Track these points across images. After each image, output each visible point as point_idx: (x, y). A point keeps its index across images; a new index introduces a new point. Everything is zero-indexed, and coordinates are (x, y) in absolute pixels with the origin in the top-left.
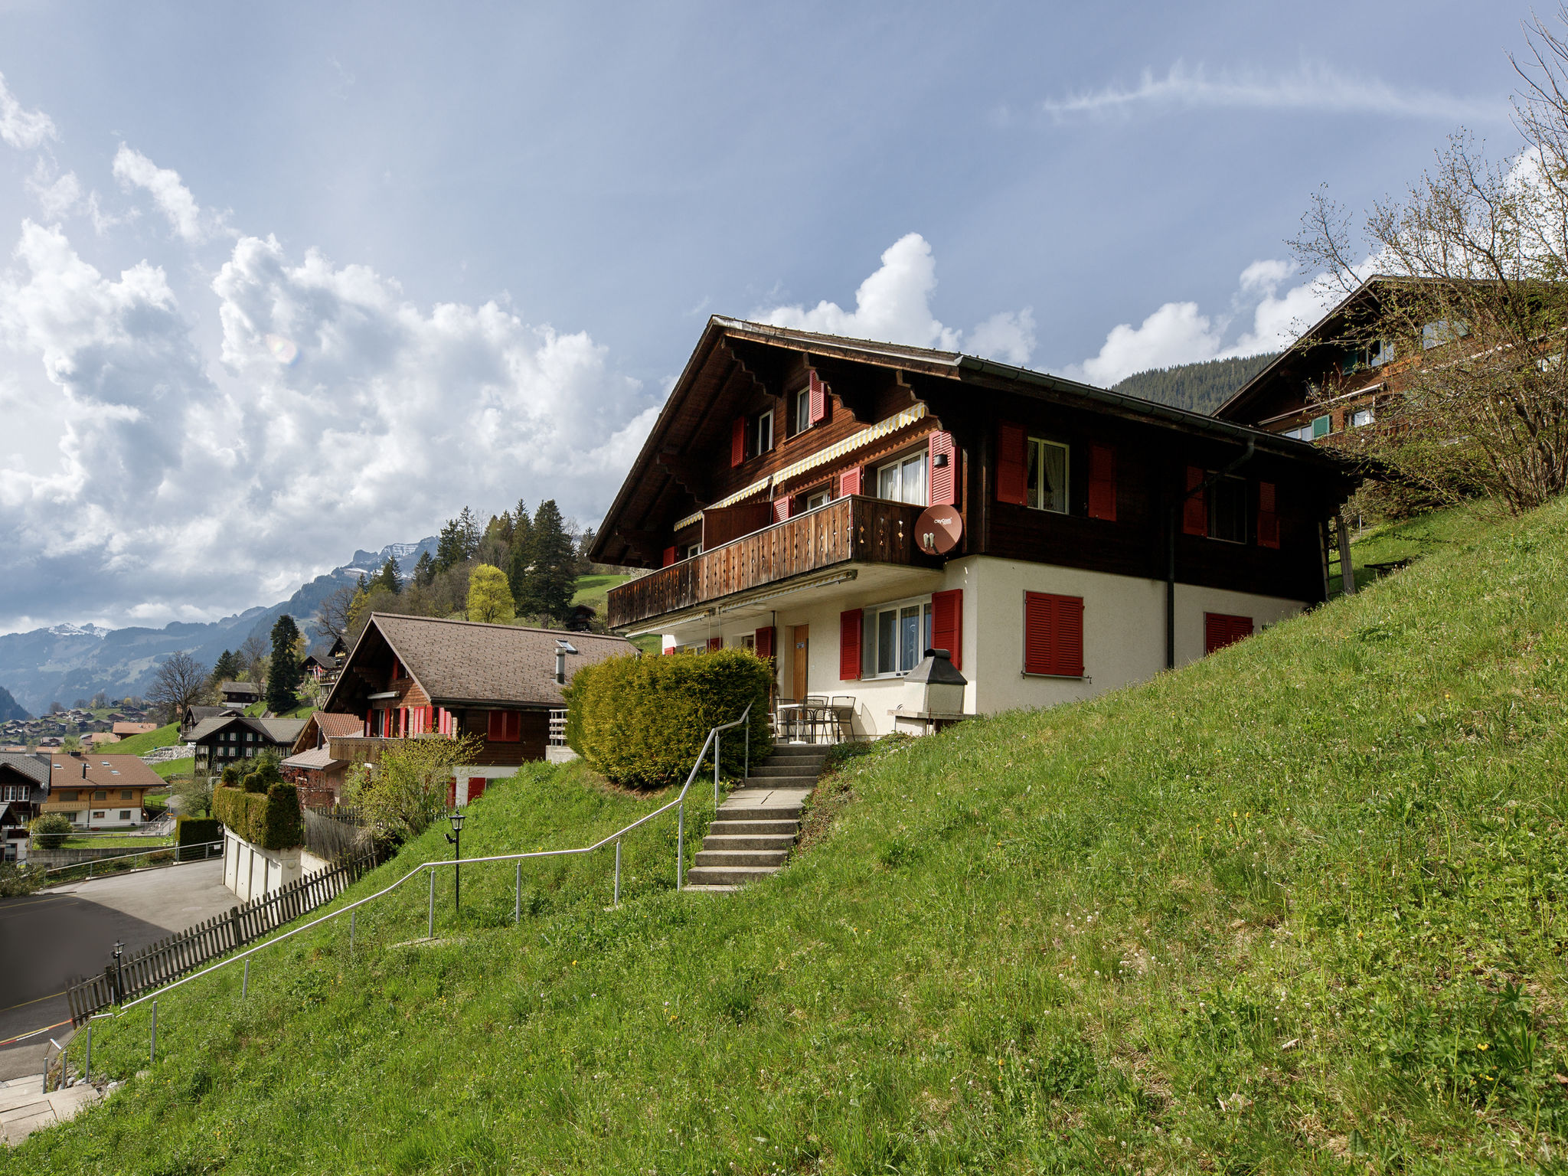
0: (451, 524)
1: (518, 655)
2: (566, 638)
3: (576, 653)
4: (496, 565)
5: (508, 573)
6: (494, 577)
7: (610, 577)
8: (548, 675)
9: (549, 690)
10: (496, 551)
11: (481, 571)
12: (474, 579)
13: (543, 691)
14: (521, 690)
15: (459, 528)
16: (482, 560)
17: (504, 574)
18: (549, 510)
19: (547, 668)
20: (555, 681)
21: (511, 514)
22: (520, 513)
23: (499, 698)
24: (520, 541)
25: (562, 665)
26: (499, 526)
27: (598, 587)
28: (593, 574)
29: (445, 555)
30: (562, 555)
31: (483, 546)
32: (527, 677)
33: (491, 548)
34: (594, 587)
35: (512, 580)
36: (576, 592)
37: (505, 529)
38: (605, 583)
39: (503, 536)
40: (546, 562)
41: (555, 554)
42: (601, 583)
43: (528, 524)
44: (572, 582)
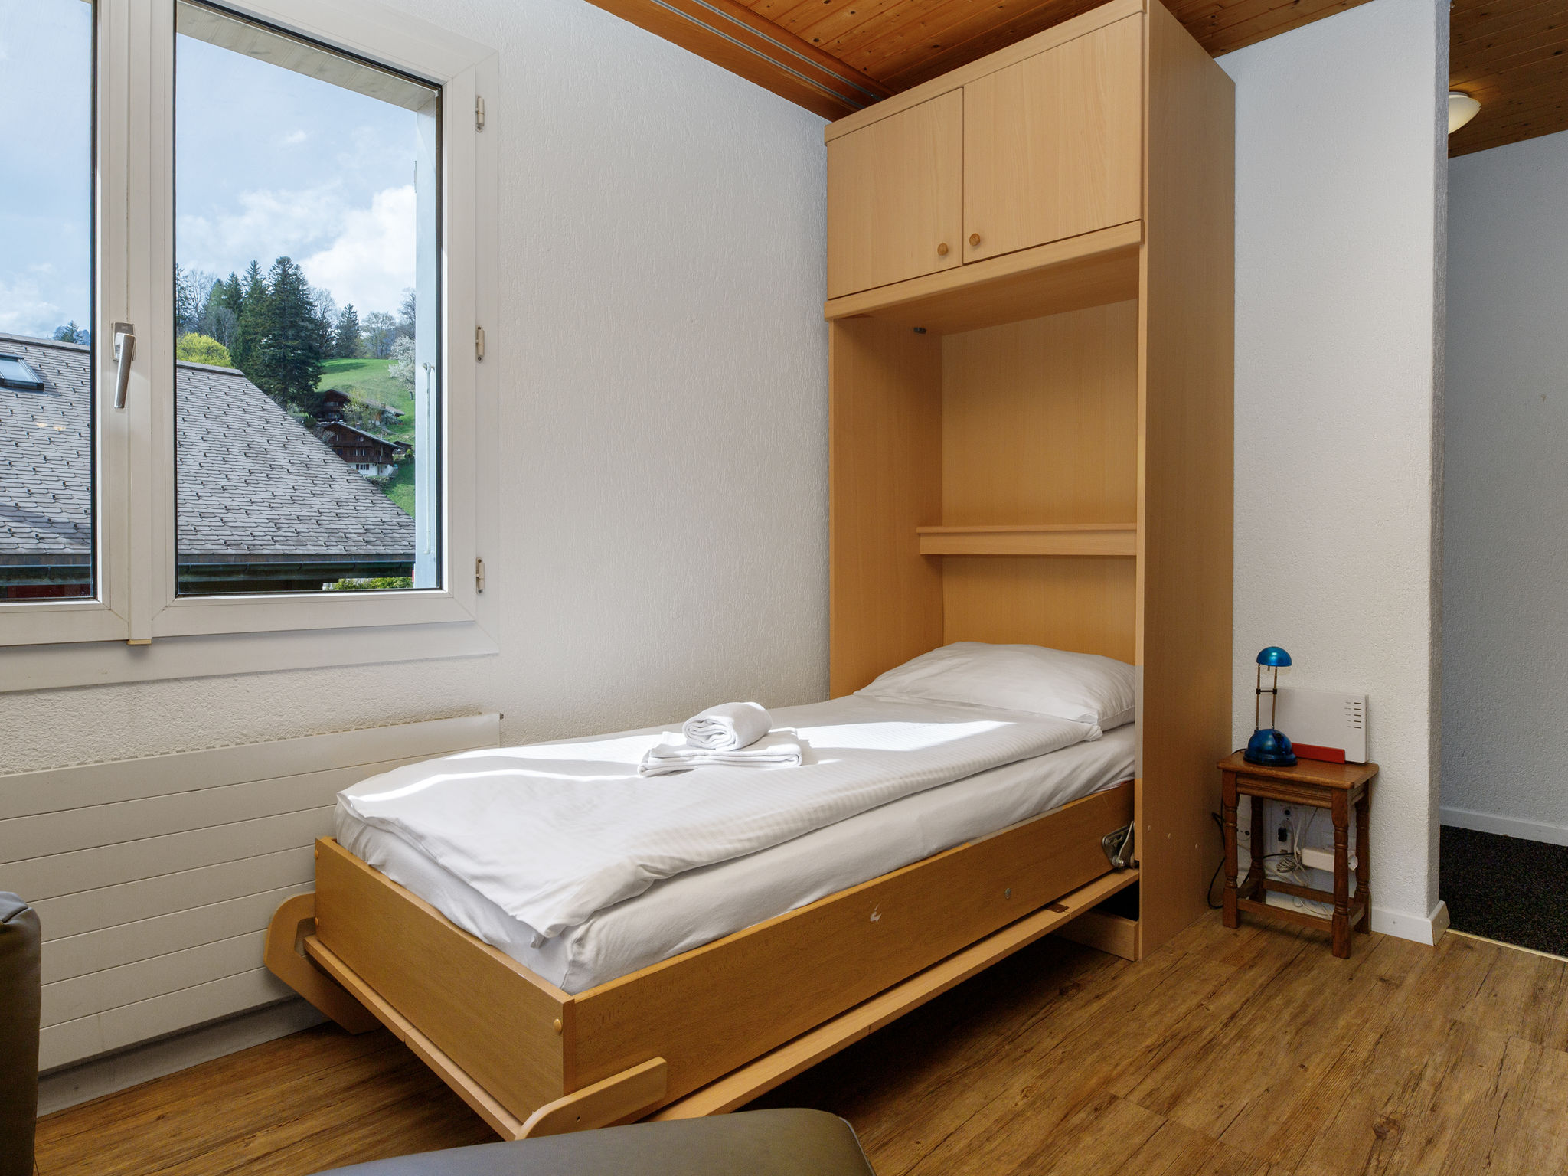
3: (36, 388)
5: (232, 349)
10: (218, 322)
11: (190, 341)
17: (222, 347)
21: (241, 279)
22: (252, 278)
24: (252, 311)
26: (225, 293)
33: (211, 318)
34: (348, 370)
35: (240, 357)
36: (325, 373)
37: (232, 296)
38: (362, 366)
39: (229, 304)
40: (281, 335)
41: (293, 325)
42: (356, 367)
43: (262, 291)
44: (318, 361)
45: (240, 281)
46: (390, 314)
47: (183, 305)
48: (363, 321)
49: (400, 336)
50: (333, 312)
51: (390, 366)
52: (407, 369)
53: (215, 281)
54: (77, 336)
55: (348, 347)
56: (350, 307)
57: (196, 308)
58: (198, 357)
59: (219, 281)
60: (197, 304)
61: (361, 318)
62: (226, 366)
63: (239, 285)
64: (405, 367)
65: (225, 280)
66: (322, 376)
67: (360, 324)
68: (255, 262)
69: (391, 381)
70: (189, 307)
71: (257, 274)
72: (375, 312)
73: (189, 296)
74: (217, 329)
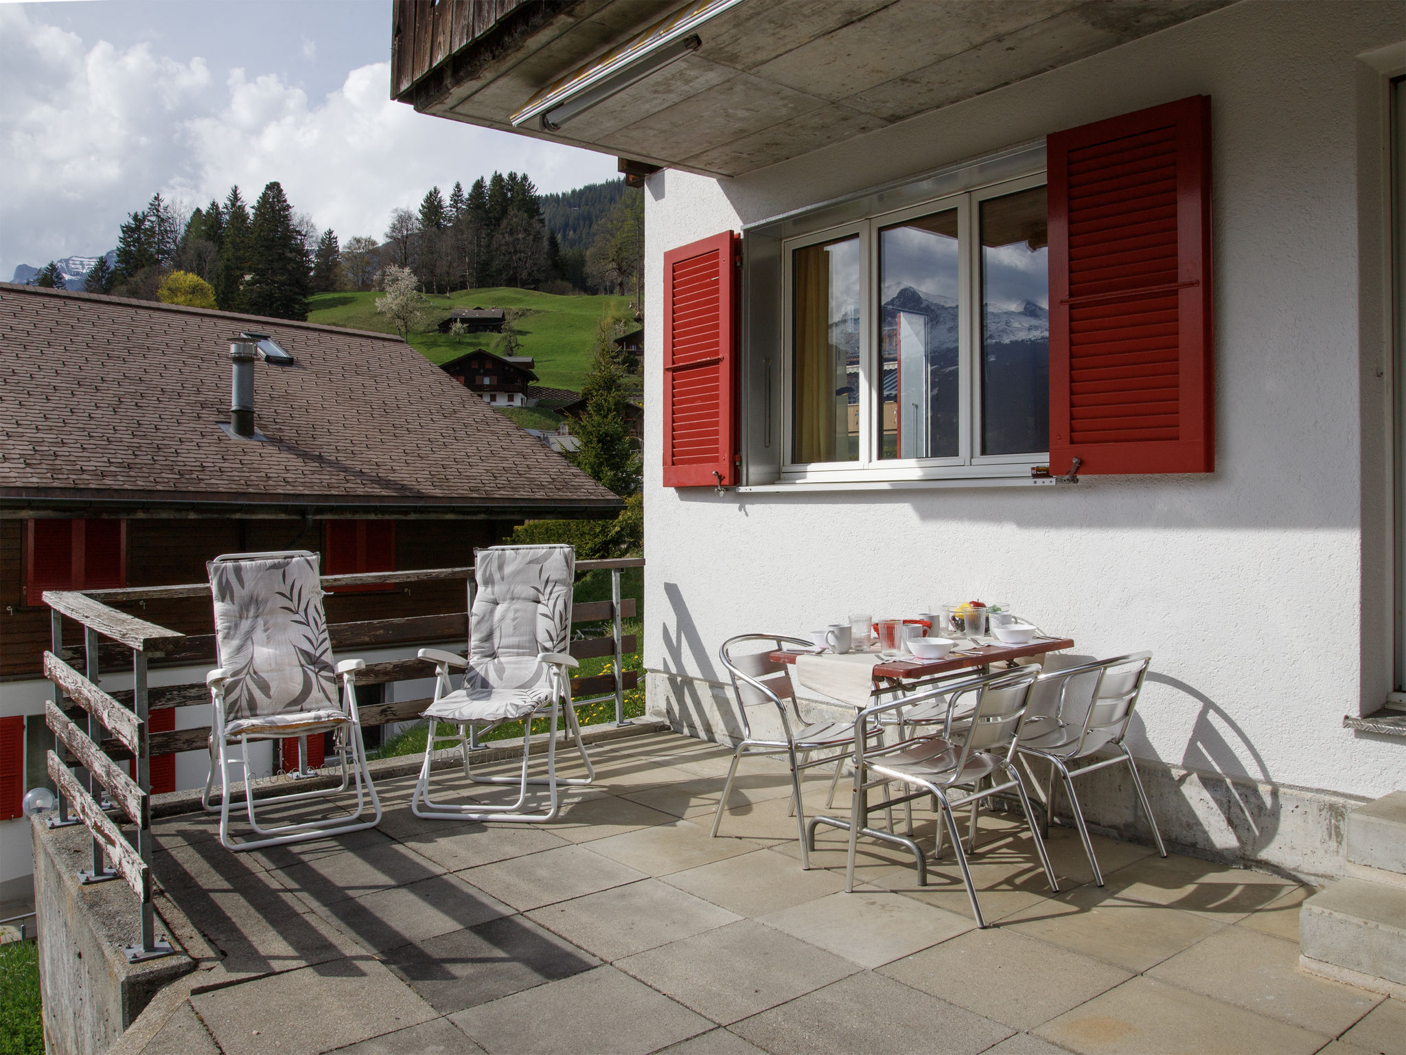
0: (136, 218)
1: (135, 366)
2: (268, 330)
3: (289, 362)
4: (200, 274)
5: (216, 287)
6: (195, 290)
7: (358, 294)
8: (209, 415)
9: (209, 454)
10: (200, 256)
11: (175, 280)
12: (166, 292)
13: (190, 457)
14: (123, 456)
15: (147, 224)
16: (179, 267)
17: (206, 284)
18: (274, 196)
19: (211, 396)
20: (230, 431)
21: (221, 206)
22: (233, 205)
23: (47, 482)
24: (233, 243)
25: (246, 387)
26: (205, 223)
27: (341, 307)
28: (335, 291)
29: (127, 263)
30: (290, 259)
31: (182, 249)
32: (150, 417)
33: (192, 252)
34: (335, 307)
35: (222, 296)
36: (311, 311)
37: (212, 226)
38: (351, 302)
39: (210, 235)
40: (268, 269)
41: (282, 257)
42: (345, 302)
43: (244, 217)
44: (305, 297)
45: (221, 209)
46: (373, 238)
47: (164, 239)
48: (344, 247)
49: (389, 265)
50: (314, 239)
51: (377, 300)
52: (396, 302)
53: (194, 210)
54: (57, 277)
55: (327, 278)
56: (330, 232)
57: (174, 242)
58: (183, 298)
59: (198, 210)
60: (176, 237)
61: (343, 243)
62: (211, 307)
63: (219, 213)
64: (394, 299)
65: (204, 208)
66: (309, 314)
67: (340, 250)
68: (236, 187)
69: (378, 316)
70: (169, 240)
71: (238, 200)
72: (358, 236)
73: (168, 229)
74: (198, 265)
